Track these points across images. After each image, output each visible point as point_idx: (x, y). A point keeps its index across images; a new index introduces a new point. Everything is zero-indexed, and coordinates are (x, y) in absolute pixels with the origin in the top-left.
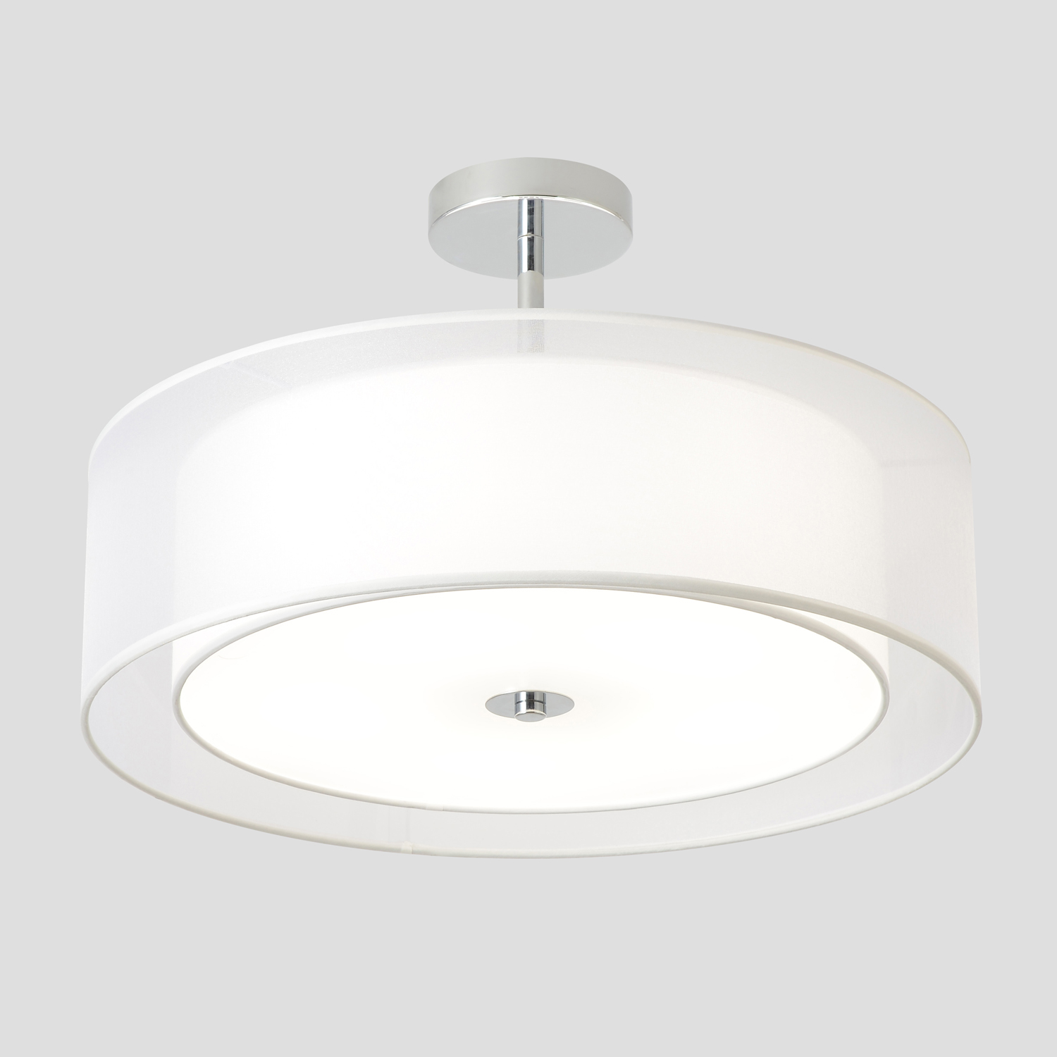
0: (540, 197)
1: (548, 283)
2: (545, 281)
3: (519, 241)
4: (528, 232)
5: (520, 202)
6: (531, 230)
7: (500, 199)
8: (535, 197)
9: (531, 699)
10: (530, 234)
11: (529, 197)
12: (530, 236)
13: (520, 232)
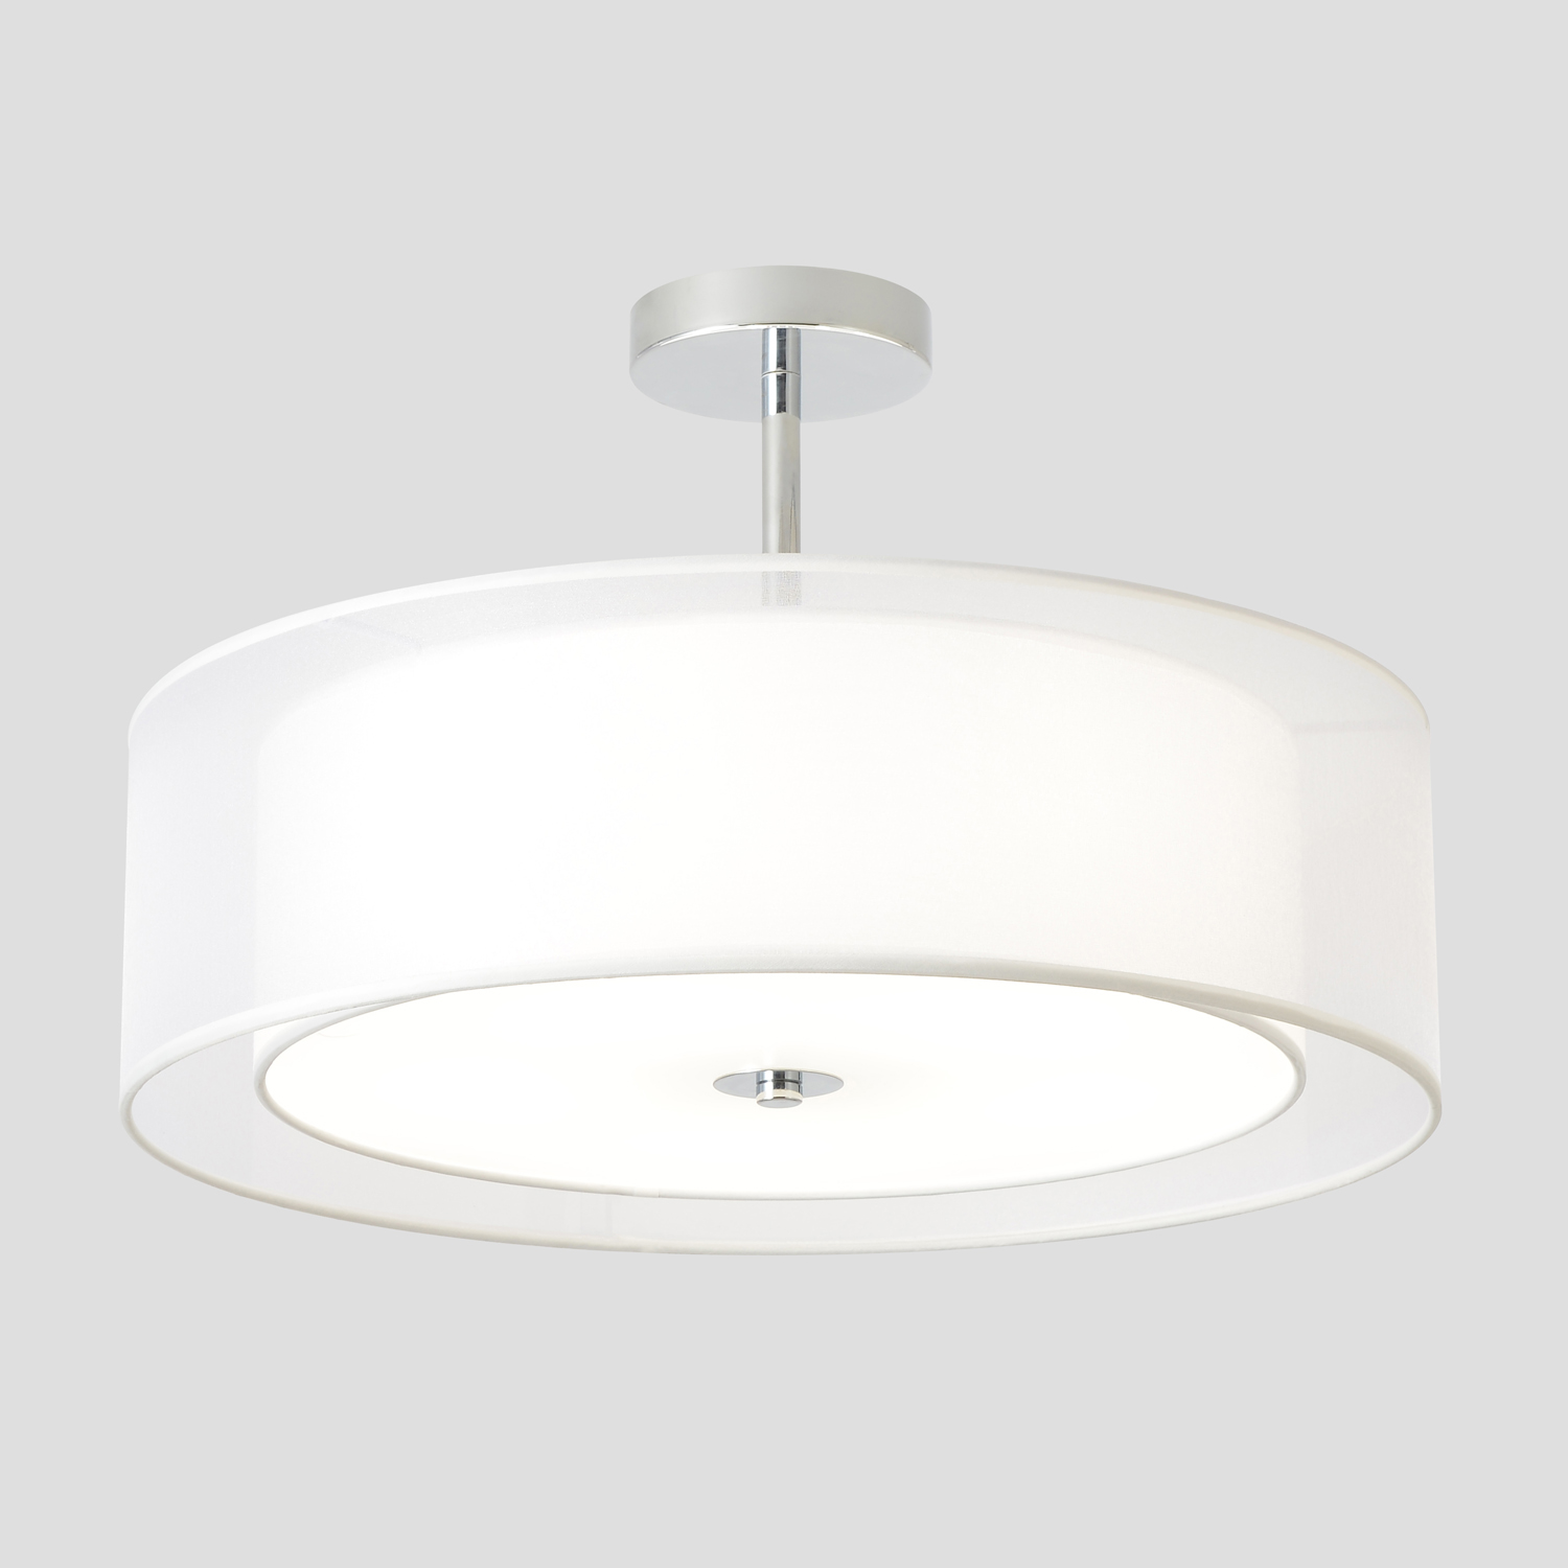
0: (794, 326)
1: (806, 428)
2: (801, 424)
3: (763, 380)
4: (778, 366)
5: (765, 331)
6: (782, 363)
7: (735, 327)
8: (787, 326)
9: (780, 1079)
10: (780, 369)
11: (779, 326)
12: (780, 373)
13: (765, 367)
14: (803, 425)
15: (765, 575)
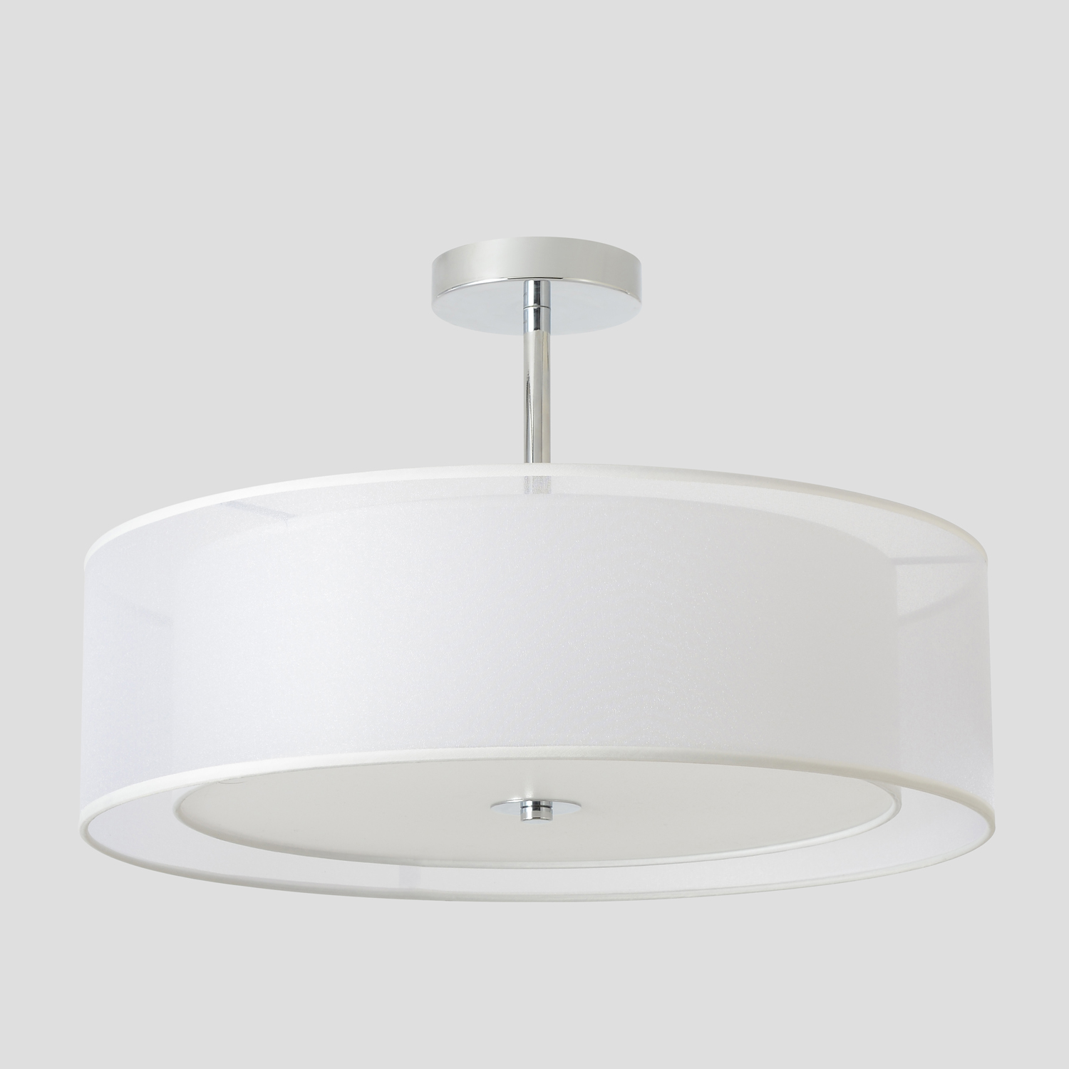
0: (545, 279)
3: (524, 311)
5: (526, 281)
6: (537, 300)
7: (505, 279)
8: (541, 279)
9: (537, 805)
10: (536, 305)
11: (535, 279)
12: (536, 308)
13: (525, 303)
14: (552, 338)
15: (527, 479)
